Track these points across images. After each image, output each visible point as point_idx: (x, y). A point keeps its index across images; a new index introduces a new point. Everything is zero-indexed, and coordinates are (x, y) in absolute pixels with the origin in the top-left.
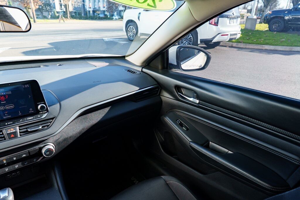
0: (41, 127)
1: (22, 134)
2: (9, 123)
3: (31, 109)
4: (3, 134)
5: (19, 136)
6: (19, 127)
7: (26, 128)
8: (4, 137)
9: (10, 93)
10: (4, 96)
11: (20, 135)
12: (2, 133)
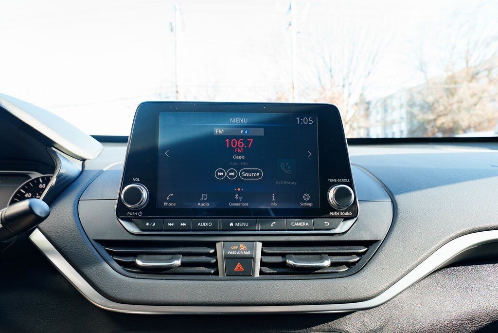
0: (327, 263)
1: (267, 270)
2: (239, 224)
3: (306, 197)
4: (214, 255)
5: (257, 275)
6: (265, 244)
7: (283, 255)
8: (215, 265)
9: (260, 132)
10: (245, 138)
11: (261, 273)
12: (212, 251)
